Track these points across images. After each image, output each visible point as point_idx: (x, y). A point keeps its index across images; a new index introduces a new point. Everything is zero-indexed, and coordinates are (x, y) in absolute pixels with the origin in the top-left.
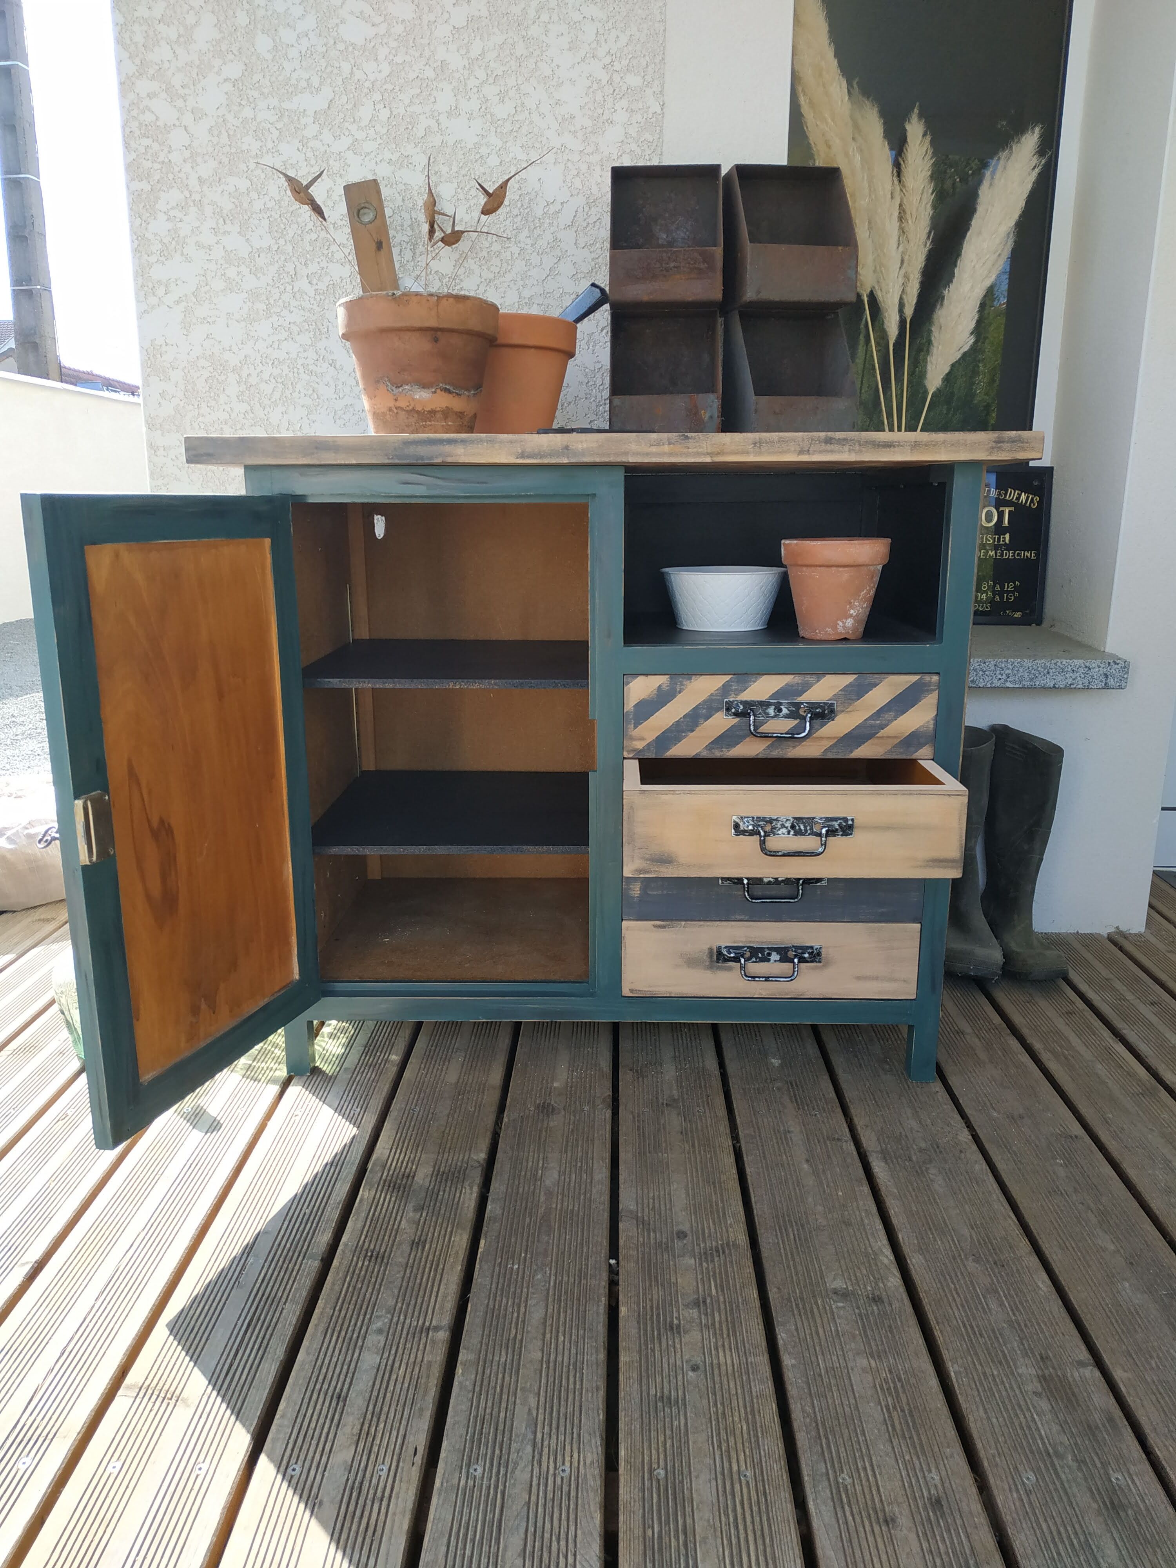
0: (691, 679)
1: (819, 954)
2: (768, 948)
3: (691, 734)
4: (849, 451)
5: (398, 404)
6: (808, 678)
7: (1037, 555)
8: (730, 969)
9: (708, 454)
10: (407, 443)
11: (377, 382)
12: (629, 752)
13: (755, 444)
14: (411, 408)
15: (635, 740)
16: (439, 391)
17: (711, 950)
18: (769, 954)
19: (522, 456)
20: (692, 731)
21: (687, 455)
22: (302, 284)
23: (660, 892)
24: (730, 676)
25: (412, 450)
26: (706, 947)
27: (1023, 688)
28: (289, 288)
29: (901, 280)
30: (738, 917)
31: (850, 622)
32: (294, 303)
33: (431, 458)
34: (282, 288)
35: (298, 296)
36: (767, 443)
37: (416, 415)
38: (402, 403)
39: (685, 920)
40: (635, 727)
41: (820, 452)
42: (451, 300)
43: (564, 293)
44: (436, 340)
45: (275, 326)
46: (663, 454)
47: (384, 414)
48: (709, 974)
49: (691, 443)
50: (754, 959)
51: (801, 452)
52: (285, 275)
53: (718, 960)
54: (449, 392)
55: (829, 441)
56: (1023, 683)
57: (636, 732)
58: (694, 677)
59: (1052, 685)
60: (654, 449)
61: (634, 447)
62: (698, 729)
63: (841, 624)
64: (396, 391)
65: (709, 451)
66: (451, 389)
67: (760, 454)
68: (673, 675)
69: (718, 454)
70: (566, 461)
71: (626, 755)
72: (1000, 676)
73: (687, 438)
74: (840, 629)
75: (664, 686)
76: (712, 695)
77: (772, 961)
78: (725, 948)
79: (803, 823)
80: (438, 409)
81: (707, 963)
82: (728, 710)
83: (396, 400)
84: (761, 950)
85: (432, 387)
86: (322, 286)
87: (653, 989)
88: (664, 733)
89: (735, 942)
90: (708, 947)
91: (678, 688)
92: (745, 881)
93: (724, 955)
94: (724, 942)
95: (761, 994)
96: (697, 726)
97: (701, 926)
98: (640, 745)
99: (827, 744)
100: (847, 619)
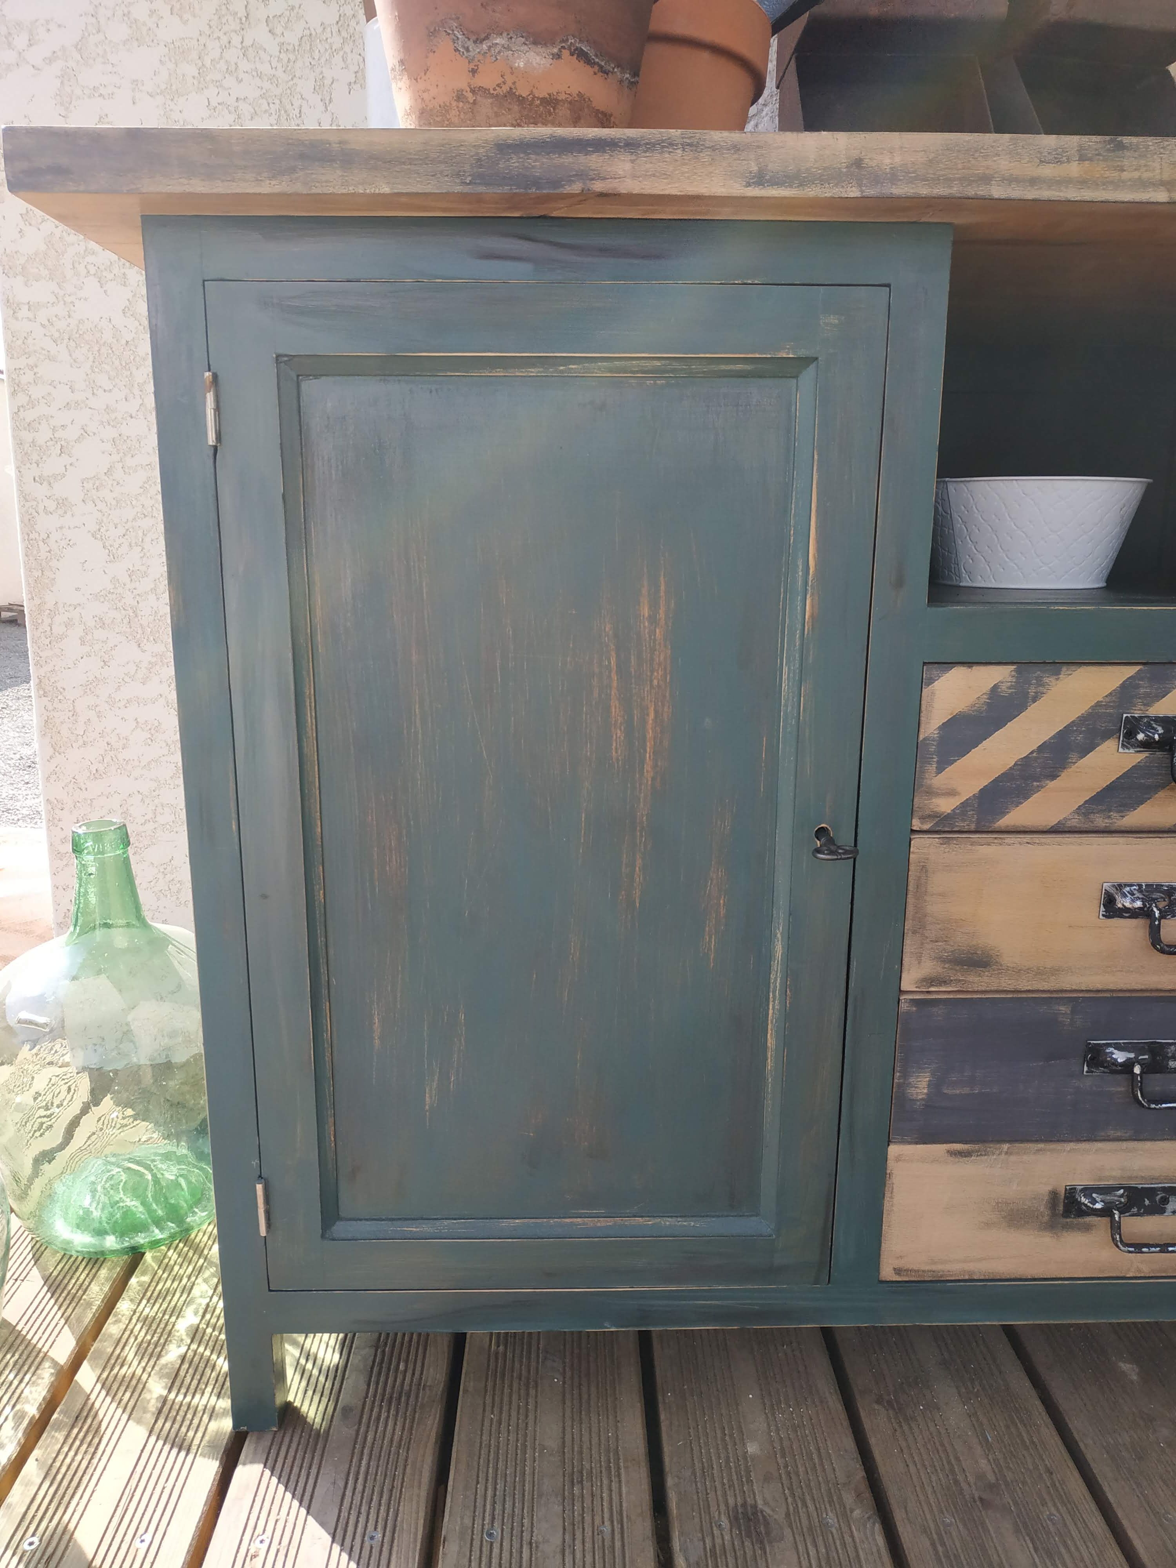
0: (1057, 673)
2: (1164, 1189)
3: (1052, 784)
5: (479, 81)
8: (1087, 1228)
9: (1163, 183)
11: (432, 34)
12: (923, 818)
14: (505, 88)
15: (938, 795)
16: (566, 53)
17: (1054, 1194)
18: (1165, 1201)
19: (760, 180)
20: (1053, 777)
21: (1117, 185)
22: (259, 34)
23: (966, 1090)
24: (1138, 668)
25: (515, 163)
26: (1044, 1189)
28: (236, 40)
30: (1112, 1133)
32: (244, 65)
34: (224, 40)
35: (251, 52)
38: (488, 79)
39: (1010, 1142)
40: (940, 770)
45: (214, 103)
46: (1066, 181)
48: (1047, 1239)
49: (1128, 160)
50: (1135, 1210)
52: (231, 18)
53: (1067, 1213)
54: (589, 61)
57: (938, 781)
58: (1064, 669)
60: (1047, 171)
61: (1004, 165)
62: (1064, 774)
64: (475, 50)
65: (1166, 177)
66: (592, 54)
68: (1022, 665)
70: (853, 193)
71: (916, 824)
73: (1121, 147)
75: (1004, 687)
76: (1098, 704)
77: (1169, 1213)
78: (1082, 1190)
80: (562, 97)
81: (1046, 1219)
82: (1130, 735)
83: (474, 72)
84: (1150, 1192)
85: (553, 44)
86: (292, 38)
87: (939, 1267)
88: (996, 780)
89: (1100, 1179)
90: (1050, 1188)
91: (1032, 691)
92: (1137, 1070)
93: (1080, 1203)
94: (1081, 1180)
95: (1139, 1271)
96: (1065, 768)
97: (1039, 1150)
98: (946, 805)
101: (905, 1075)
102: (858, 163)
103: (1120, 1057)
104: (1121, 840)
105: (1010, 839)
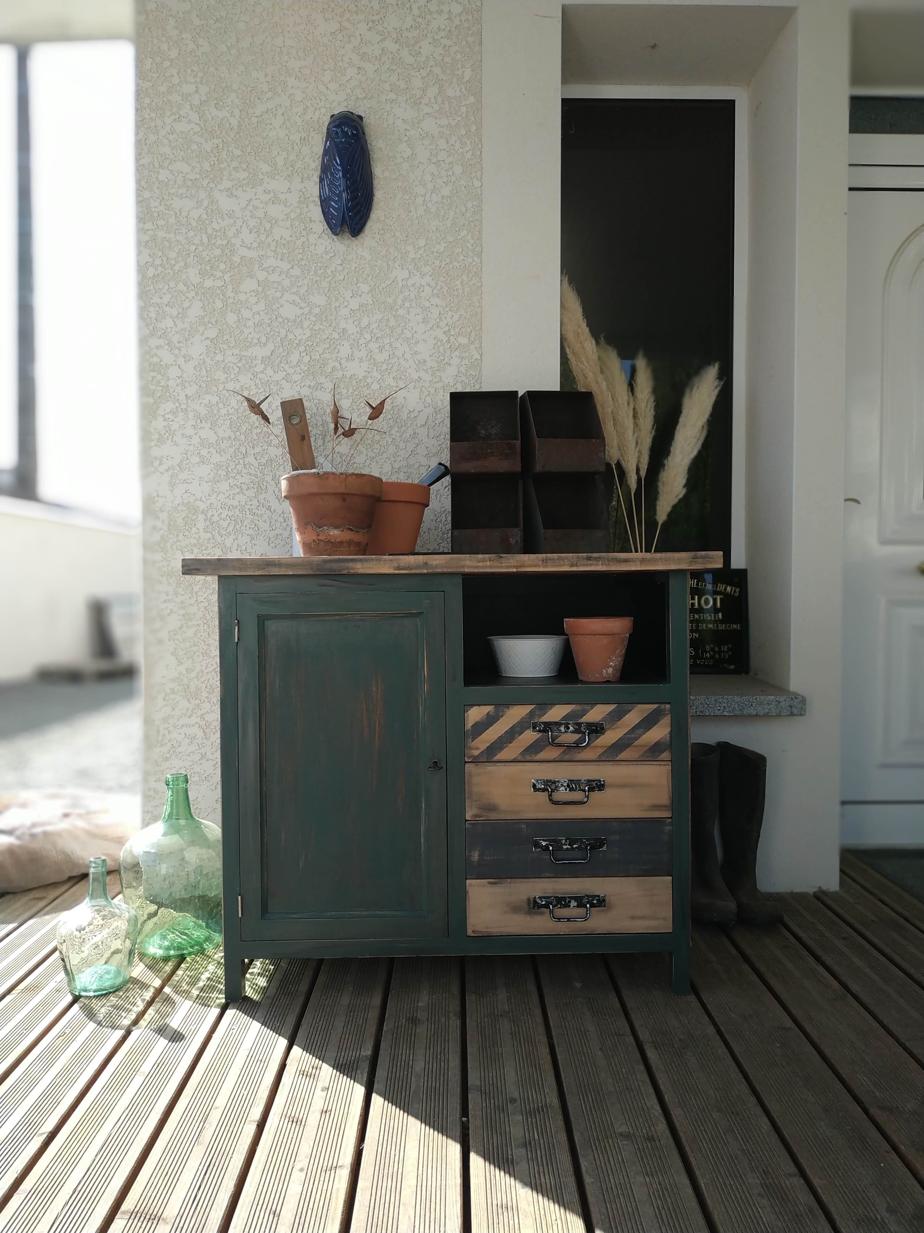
0: (508, 708)
1: (604, 901)
2: (569, 897)
3: (510, 745)
4: (602, 564)
5: (320, 538)
6: (585, 707)
7: (741, 626)
8: (542, 913)
9: (515, 567)
10: (325, 561)
11: (306, 524)
12: (468, 757)
13: (543, 560)
14: (327, 540)
15: (473, 749)
16: (345, 530)
17: (529, 900)
18: (570, 902)
19: (398, 568)
20: (511, 743)
21: (501, 567)
22: (251, 459)
23: (492, 858)
24: (534, 706)
25: (328, 566)
26: (525, 897)
27: (735, 716)
28: (241, 462)
29: (637, 454)
30: (546, 874)
31: (610, 670)
32: (244, 471)
33: (340, 571)
34: (237, 461)
35: (247, 466)
36: (550, 560)
37: (330, 544)
38: (322, 537)
39: (510, 878)
40: (473, 741)
41: (584, 565)
42: (354, 477)
43: (420, 465)
44: (344, 500)
45: (231, 485)
46: (487, 567)
47: (310, 544)
48: (528, 918)
49: (503, 560)
50: (559, 906)
51: (572, 566)
52: (239, 454)
53: (534, 907)
54: (352, 530)
55: (589, 558)
56: (735, 712)
57: (473, 744)
58: (510, 707)
59: (755, 714)
60: (480, 564)
61: (468, 563)
62: (514, 742)
63: (605, 671)
64: (318, 530)
65: (515, 565)
66: (353, 528)
67: (547, 566)
68: (497, 705)
69: (521, 567)
70: (425, 571)
71: (467, 760)
72: (719, 708)
73: (501, 557)
74: (605, 675)
75: (491, 713)
76: (522, 718)
77: (572, 907)
79: (574, 783)
80: (345, 541)
81: (527, 910)
82: (534, 728)
83: (318, 535)
84: (564, 898)
85: (341, 528)
86: (263, 461)
87: (489, 930)
88: (491, 745)
89: (545, 893)
90: (526, 897)
91: (500, 714)
92: (551, 848)
93: (538, 903)
94: (538, 894)
95: (565, 932)
96: (514, 739)
97: (521, 882)
98: (476, 753)
99: (601, 751)
100: (608, 668)
101: (470, 852)
102: (426, 563)
103: (544, 843)
104: (536, 764)
105: (498, 764)
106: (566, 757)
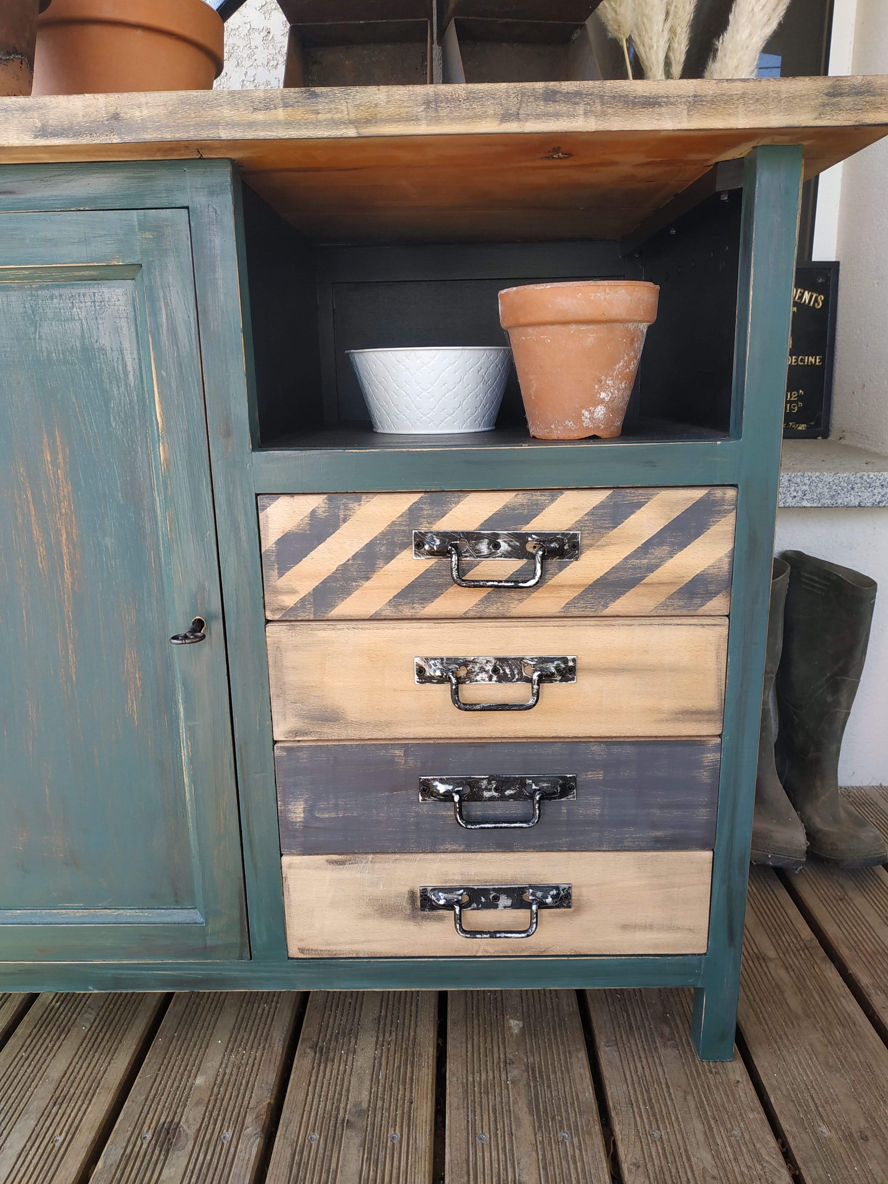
0: (359, 500)
1: (568, 896)
2: (494, 890)
3: (367, 584)
4: (586, 114)
6: (537, 496)
7: (822, 360)
8: (441, 919)
9: (351, 122)
12: (273, 611)
13: (427, 103)
15: (281, 593)
17: (412, 894)
18: (496, 898)
19: (44, 132)
20: (367, 579)
21: (317, 124)
23: (333, 815)
24: (420, 495)
26: (405, 889)
27: (823, 507)
30: (449, 847)
31: (600, 411)
36: (447, 101)
39: (373, 853)
40: (281, 574)
41: (538, 117)
46: (277, 123)
48: (411, 927)
49: (321, 105)
50: (475, 905)
51: (505, 117)
53: (423, 907)
55: (550, 97)
56: (823, 501)
57: (282, 582)
58: (364, 497)
59: (857, 503)
60: (260, 116)
61: (227, 113)
62: (373, 576)
63: (586, 414)
65: (352, 116)
67: (438, 120)
68: (331, 494)
69: (368, 122)
70: (116, 140)
71: (269, 616)
72: (795, 494)
73: (315, 95)
74: (586, 422)
75: (320, 511)
76: (393, 523)
77: (500, 908)
78: (433, 890)
81: (408, 912)
82: (419, 546)
84: (485, 892)
87: (333, 947)
88: (324, 582)
89: (446, 882)
90: (408, 888)
91: (342, 514)
92: (456, 798)
93: (431, 900)
94: (431, 883)
95: (486, 952)
96: (374, 572)
97: (397, 860)
98: (290, 601)
99: (569, 595)
100: (595, 406)
101: (285, 804)
102: (116, 117)
103: (442, 788)
104: (424, 625)
105: (340, 625)
106: (492, 610)
